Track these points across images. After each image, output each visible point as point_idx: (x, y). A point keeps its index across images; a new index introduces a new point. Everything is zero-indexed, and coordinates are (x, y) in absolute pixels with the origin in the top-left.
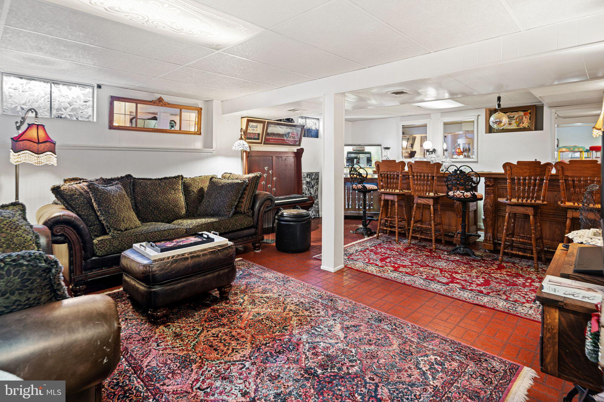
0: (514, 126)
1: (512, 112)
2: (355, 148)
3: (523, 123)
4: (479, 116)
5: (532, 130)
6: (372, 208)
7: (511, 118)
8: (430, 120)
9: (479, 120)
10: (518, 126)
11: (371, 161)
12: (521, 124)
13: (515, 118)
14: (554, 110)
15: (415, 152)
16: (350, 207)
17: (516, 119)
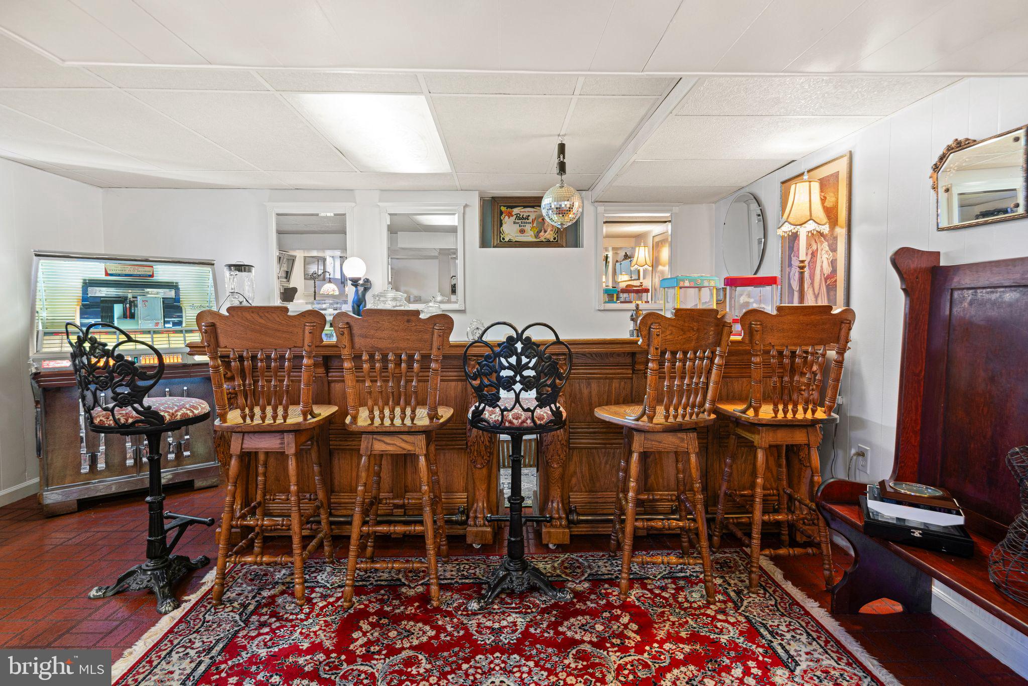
0: (529, 237)
1: (525, 207)
2: (114, 267)
3: (545, 232)
4: (466, 206)
5: (563, 247)
6: (187, 453)
7: (523, 218)
8: (353, 204)
9: (467, 216)
10: (537, 236)
11: (179, 309)
12: (542, 233)
13: (530, 220)
14: (601, 209)
15: (294, 290)
16: (101, 465)
17: (533, 221)
